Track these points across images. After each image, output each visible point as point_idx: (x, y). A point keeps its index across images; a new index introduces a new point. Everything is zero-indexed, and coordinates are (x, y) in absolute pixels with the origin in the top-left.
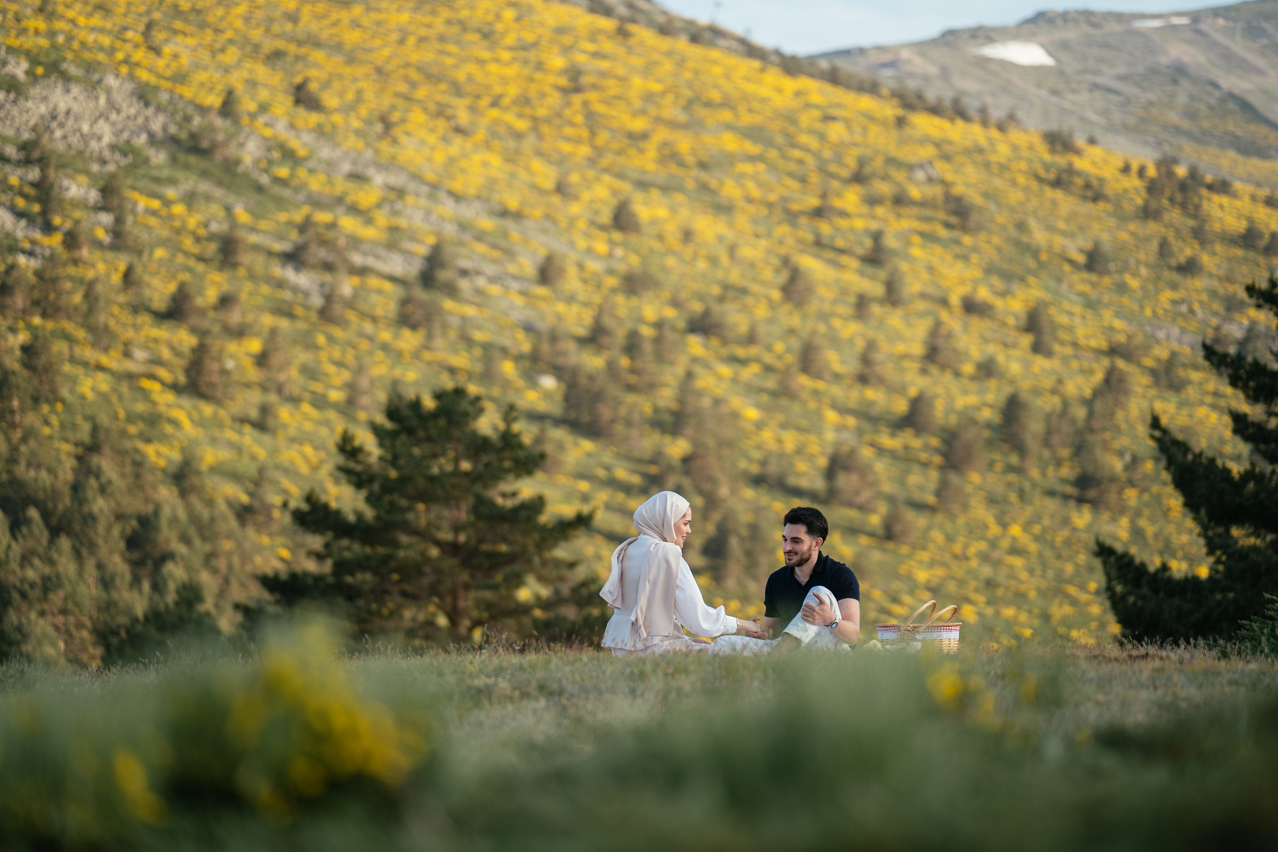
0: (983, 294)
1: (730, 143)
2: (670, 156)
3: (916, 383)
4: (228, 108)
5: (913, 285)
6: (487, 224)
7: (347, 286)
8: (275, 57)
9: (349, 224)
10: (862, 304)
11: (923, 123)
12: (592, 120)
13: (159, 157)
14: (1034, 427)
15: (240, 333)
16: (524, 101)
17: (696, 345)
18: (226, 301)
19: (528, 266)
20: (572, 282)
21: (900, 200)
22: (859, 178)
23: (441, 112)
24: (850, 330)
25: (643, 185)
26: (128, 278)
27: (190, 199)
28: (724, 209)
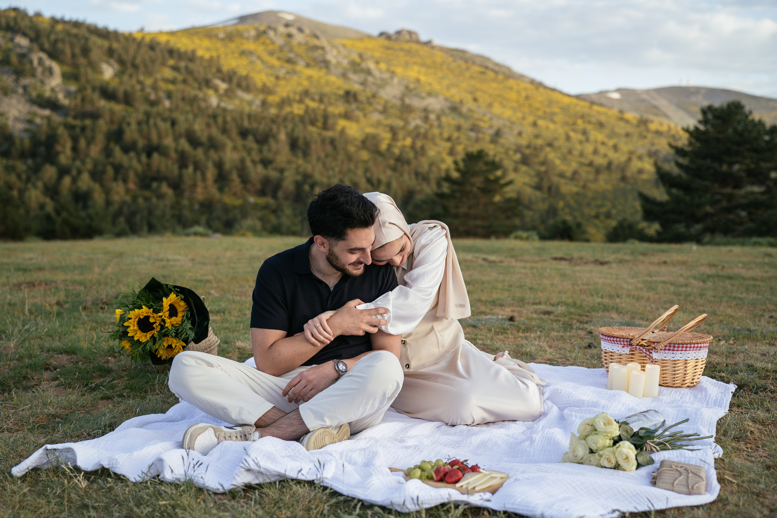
0: (606, 140)
1: (556, 110)
2: (545, 112)
3: (591, 157)
4: (461, 102)
5: (592, 138)
6: (508, 123)
7: (481, 135)
8: (471, 93)
9: (482, 124)
10: (581, 142)
11: (596, 108)
12: (530, 106)
13: (447, 111)
14: (613, 167)
15: (459, 144)
16: (517, 102)
17: (548, 149)
18: (458, 138)
19: (515, 132)
20: (524, 136)
21: (590, 122)
22: (582, 117)
23: (501, 104)
24: (578, 147)
25: (540, 117)
26: (441, 134)
27: (454, 119)
28: (554, 122)
